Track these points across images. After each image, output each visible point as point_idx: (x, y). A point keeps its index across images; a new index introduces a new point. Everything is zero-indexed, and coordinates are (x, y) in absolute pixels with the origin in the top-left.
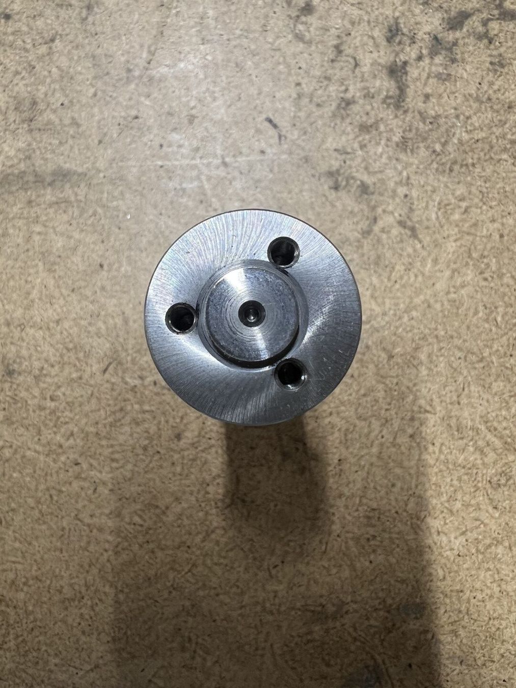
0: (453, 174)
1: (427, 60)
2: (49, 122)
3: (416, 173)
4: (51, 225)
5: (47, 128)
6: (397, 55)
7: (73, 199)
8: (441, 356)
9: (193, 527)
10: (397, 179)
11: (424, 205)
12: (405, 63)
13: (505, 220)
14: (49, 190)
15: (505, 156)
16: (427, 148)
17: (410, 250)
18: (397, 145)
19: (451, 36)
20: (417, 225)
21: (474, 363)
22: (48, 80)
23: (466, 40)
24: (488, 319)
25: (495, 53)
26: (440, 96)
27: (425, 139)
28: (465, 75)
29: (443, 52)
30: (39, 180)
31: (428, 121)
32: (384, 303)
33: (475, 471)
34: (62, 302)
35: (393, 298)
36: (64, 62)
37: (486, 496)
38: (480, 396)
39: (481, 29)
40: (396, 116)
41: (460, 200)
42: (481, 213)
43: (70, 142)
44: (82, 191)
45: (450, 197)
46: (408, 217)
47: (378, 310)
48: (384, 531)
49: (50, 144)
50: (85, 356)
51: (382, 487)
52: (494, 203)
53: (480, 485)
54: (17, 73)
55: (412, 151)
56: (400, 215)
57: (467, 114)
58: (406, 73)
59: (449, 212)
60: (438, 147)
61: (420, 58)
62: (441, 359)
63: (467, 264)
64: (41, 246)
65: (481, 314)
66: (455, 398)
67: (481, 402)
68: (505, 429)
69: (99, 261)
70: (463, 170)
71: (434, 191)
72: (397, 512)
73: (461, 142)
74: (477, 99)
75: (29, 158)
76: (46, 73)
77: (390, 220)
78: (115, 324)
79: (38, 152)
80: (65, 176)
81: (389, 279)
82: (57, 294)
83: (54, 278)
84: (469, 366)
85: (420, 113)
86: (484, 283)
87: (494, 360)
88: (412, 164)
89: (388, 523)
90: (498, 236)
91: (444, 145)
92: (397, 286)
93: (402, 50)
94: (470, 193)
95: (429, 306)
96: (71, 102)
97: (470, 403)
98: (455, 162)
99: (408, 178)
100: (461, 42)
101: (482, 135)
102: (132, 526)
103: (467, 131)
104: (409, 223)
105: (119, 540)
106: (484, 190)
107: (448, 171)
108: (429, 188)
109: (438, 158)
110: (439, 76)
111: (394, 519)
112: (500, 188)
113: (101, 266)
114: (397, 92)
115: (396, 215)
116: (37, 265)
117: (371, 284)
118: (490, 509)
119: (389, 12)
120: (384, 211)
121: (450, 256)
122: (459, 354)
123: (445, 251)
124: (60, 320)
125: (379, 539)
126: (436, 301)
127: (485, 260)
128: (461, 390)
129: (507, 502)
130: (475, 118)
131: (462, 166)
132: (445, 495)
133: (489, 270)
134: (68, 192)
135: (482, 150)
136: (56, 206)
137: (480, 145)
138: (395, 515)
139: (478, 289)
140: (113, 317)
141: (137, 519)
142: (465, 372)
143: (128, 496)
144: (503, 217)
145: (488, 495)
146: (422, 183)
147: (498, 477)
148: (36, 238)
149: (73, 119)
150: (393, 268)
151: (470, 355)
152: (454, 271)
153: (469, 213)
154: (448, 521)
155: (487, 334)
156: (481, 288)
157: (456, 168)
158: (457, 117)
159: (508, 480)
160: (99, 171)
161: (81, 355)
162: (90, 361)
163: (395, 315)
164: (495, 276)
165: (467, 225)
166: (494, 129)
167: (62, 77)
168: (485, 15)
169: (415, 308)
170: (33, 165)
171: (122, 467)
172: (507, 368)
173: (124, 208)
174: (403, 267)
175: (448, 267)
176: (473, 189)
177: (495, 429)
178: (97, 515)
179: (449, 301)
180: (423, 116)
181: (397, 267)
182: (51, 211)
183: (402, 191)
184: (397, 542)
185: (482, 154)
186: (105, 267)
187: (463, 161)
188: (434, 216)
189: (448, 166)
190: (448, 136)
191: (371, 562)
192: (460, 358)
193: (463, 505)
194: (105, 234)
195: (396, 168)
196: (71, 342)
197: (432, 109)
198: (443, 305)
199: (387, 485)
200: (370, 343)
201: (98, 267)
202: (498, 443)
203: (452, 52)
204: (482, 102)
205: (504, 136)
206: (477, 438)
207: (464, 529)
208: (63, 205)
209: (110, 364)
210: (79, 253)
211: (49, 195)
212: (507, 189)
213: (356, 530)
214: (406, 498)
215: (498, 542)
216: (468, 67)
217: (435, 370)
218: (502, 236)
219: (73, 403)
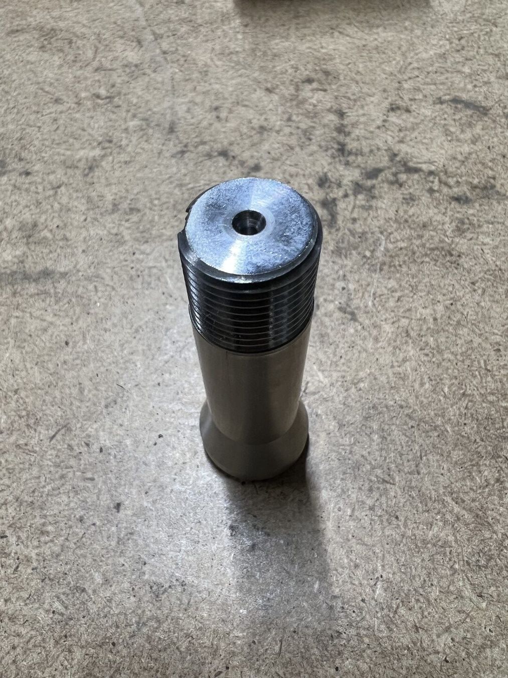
0: (383, 272)
1: (352, 198)
2: (45, 238)
3: (351, 272)
4: (29, 311)
5: (43, 242)
6: (327, 194)
7: (52, 291)
8: (393, 424)
9: (122, 617)
10: (335, 276)
11: (361, 294)
12: (334, 200)
13: (435, 307)
14: (33, 285)
15: (427, 259)
16: (359, 254)
17: (352, 331)
18: (333, 252)
19: (369, 183)
20: (356, 311)
21: (428, 432)
22: (50, 211)
23: (381, 185)
24: (435, 389)
25: (405, 192)
26: (365, 219)
27: (355, 248)
28: (384, 206)
29: (365, 192)
30: (26, 277)
31: (357, 236)
32: (331, 376)
33: (448, 550)
34: (24, 374)
35: (339, 371)
36: (65, 200)
37: (466, 580)
38: (440, 466)
39: (391, 178)
40: (330, 233)
41: (393, 291)
42: (413, 301)
43: (59, 250)
44: (62, 285)
45: (383, 289)
46: (347, 305)
47: (326, 381)
48: (350, 625)
49: (42, 252)
50: (35, 423)
51: (343, 568)
52: (423, 294)
53: (457, 566)
54: (27, 206)
55: (346, 257)
56: (340, 303)
57: (389, 231)
58: (336, 205)
59: (383, 300)
60: (368, 254)
61: (346, 196)
62: (393, 427)
63: (406, 342)
64: (15, 327)
65: (427, 386)
66: (413, 467)
67: (443, 472)
68: (474, 500)
69: (65, 340)
70: (392, 269)
71: (368, 285)
72: (363, 600)
73: (387, 250)
74: (396, 221)
75: (22, 262)
76: (49, 207)
77: (331, 307)
78: (71, 394)
79: (30, 258)
80: (48, 274)
81: (335, 355)
82: (21, 367)
83: (22, 353)
84: (423, 435)
85: (349, 230)
86: (426, 358)
87: (449, 429)
88: (346, 266)
89: (354, 615)
90: (431, 320)
91: (373, 251)
92: (343, 361)
93: (332, 191)
94: (400, 286)
95: (375, 379)
96: (65, 225)
97: (429, 473)
98: (384, 264)
99: (344, 276)
100: (377, 186)
101: (403, 245)
102: (51, 615)
103: (391, 242)
104: (348, 309)
105: (33, 633)
106: (413, 284)
107: (378, 271)
108: (364, 283)
109: (369, 261)
110: (363, 207)
111: (361, 609)
112: (427, 282)
113: (67, 343)
114: (330, 217)
115: (337, 303)
116: (8, 343)
117: (317, 359)
118: (474, 598)
119: (320, 169)
120: (325, 300)
121: (390, 335)
122: (411, 423)
123: (384, 332)
124: (18, 389)
125: (344, 636)
126: (381, 374)
127: (424, 339)
128: (419, 459)
129: (493, 589)
130: (396, 234)
131: (390, 266)
132: (417, 579)
133: (428, 347)
134: (49, 287)
135: (406, 255)
136: (37, 297)
137: (405, 252)
138: (362, 604)
139: (420, 363)
140: (69, 388)
141: (57, 605)
142: (421, 441)
143: (52, 576)
144: (433, 304)
145: (469, 580)
146: (357, 279)
147: (477, 556)
148: (13, 321)
149: (64, 235)
150: (338, 345)
151: (423, 424)
152: (395, 348)
153: (402, 301)
154: (426, 613)
155: (437, 404)
156: (423, 362)
157: (386, 268)
158: (382, 233)
159: (488, 561)
160: (78, 271)
161: (32, 421)
162: (39, 428)
163: (342, 386)
164: (435, 352)
165: (402, 310)
166: (414, 241)
167: (61, 210)
168: (394, 169)
169: (361, 380)
170: (24, 267)
171: (52, 541)
172: (463, 436)
173: (96, 298)
174: (346, 345)
175: (389, 344)
176: (403, 283)
177: (463, 501)
178: (14, 600)
179: (394, 374)
180: (352, 233)
181: (341, 345)
182: (31, 301)
183: (340, 284)
184: (366, 640)
185: (406, 258)
186: (71, 344)
187: (390, 263)
188: (370, 304)
189: (378, 267)
190: (376, 245)
191: (337, 669)
192: (412, 427)
193: (440, 592)
194: (74, 318)
195: (333, 269)
196: (24, 409)
197: (359, 227)
198: (388, 377)
199: (350, 566)
200: (319, 412)
201: (63, 344)
202: (468, 516)
203: (371, 192)
204: (400, 223)
205: (423, 246)
206: (444, 510)
207: (447, 624)
208: (43, 296)
209: (59, 430)
210: (50, 332)
211: (32, 288)
212: (433, 283)
213: (316, 624)
214: (372, 583)
215: (492, 642)
216: (385, 201)
217: (389, 438)
218: (435, 319)
219: (13, 469)
